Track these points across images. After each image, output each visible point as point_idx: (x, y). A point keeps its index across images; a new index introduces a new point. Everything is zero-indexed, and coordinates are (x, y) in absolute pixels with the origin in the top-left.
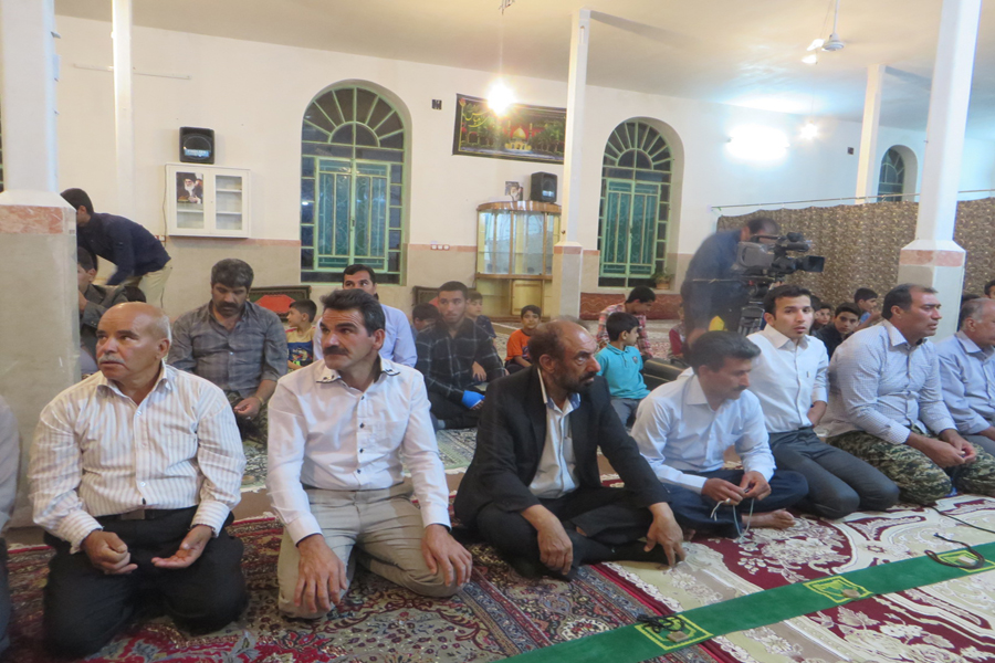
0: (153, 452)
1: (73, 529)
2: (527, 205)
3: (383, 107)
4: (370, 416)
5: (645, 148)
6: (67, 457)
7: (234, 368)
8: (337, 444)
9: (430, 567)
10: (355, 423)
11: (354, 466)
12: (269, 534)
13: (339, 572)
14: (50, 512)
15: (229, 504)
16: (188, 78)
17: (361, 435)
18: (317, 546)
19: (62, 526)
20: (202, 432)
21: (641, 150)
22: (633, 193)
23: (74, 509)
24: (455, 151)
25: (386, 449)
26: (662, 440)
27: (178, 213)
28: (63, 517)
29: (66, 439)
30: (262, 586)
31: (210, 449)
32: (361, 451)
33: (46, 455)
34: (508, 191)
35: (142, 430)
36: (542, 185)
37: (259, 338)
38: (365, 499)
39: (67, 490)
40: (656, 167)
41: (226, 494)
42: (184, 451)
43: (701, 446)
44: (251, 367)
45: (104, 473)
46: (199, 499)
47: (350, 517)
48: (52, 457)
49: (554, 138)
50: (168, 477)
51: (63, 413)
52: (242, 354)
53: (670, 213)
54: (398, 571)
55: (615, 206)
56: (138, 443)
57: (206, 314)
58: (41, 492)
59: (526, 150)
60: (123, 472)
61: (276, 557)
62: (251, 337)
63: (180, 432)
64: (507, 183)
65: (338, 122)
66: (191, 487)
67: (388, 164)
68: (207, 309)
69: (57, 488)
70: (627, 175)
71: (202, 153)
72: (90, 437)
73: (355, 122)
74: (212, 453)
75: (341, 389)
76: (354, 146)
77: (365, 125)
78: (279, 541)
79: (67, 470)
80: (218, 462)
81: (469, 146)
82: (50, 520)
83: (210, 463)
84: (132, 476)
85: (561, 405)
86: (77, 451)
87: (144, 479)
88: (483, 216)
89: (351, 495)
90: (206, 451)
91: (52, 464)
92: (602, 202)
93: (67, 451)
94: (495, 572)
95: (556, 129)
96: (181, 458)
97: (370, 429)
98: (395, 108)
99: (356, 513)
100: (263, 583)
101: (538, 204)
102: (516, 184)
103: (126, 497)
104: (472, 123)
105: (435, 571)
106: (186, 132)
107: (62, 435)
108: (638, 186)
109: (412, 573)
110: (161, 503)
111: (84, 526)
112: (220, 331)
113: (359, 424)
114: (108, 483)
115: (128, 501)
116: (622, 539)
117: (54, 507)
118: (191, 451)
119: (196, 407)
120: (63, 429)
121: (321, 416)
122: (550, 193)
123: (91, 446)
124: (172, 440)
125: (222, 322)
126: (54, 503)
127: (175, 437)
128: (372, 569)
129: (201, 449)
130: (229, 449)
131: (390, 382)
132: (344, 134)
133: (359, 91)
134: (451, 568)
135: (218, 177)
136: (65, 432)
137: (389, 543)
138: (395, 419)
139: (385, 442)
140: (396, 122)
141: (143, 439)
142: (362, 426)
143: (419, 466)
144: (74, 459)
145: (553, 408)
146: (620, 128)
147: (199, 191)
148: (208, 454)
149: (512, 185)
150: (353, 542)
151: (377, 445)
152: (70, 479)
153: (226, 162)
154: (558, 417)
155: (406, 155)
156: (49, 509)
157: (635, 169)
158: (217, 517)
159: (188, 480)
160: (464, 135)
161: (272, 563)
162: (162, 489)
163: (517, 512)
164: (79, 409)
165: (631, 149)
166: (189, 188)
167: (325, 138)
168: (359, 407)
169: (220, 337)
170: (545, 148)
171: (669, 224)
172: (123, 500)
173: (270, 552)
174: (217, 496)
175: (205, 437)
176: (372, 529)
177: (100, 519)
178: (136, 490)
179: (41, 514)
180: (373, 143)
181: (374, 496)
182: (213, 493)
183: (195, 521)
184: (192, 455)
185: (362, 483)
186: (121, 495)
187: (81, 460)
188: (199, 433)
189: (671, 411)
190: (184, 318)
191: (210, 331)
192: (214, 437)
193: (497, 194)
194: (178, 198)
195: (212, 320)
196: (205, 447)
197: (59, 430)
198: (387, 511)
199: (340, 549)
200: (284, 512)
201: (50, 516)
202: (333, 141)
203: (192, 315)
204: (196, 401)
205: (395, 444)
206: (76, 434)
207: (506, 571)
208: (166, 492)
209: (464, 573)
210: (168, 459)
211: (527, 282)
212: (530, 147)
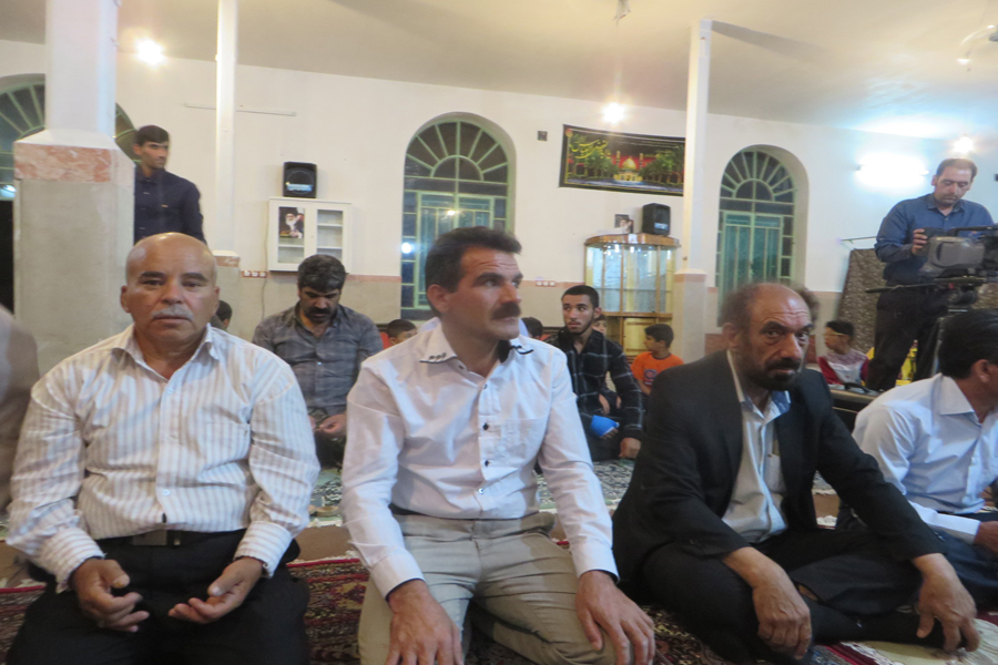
0: (185, 450)
1: (59, 555)
2: (639, 239)
3: (487, 141)
4: (496, 411)
5: (765, 179)
6: (64, 451)
7: (322, 381)
8: (451, 456)
9: (591, 639)
10: (476, 424)
11: (477, 482)
12: (352, 580)
13: (453, 642)
14: (30, 529)
15: (290, 528)
16: (293, 115)
17: (486, 440)
18: (418, 597)
19: (46, 550)
20: (258, 421)
21: (760, 180)
22: (752, 226)
23: (65, 525)
24: (562, 184)
25: (520, 461)
26: (904, 465)
27: (280, 248)
28: (49, 537)
29: (63, 424)
30: (337, 656)
31: (268, 446)
32: (487, 463)
33: (34, 447)
34: (617, 224)
35: (173, 415)
36: (655, 216)
37: (352, 347)
38: (486, 532)
39: (57, 499)
40: (778, 199)
41: (287, 514)
42: (230, 447)
43: (959, 474)
44: (341, 380)
45: (111, 475)
46: (248, 520)
47: (466, 557)
48: (43, 449)
49: (666, 168)
50: (204, 485)
51: (61, 386)
52: (332, 365)
53: (794, 249)
54: (538, 643)
55: (733, 240)
56: (165, 434)
57: (292, 318)
58: (21, 499)
59: (636, 181)
60: (138, 475)
61: (358, 613)
62: (342, 345)
63: (225, 420)
64: (617, 216)
65: (441, 156)
66: (237, 500)
67: (492, 198)
68: (293, 313)
69: (44, 495)
70: (746, 207)
71: (306, 187)
72: (96, 422)
73: (458, 156)
74: (269, 453)
75: (454, 374)
76: (457, 180)
77: (468, 158)
78: (364, 589)
79: (61, 469)
80: (279, 466)
81: (577, 178)
82: (28, 541)
83: (266, 467)
84: (151, 480)
85: (763, 407)
86: (78, 441)
87: (168, 485)
88: (591, 250)
89: (468, 526)
90: (262, 450)
91: (41, 459)
92: (719, 235)
93: (64, 441)
94: (681, 649)
95: (668, 158)
96: (225, 458)
97: (498, 431)
98: (499, 141)
99: (475, 550)
100: (338, 651)
101: (650, 236)
102: (626, 218)
103: (139, 510)
104: (579, 154)
105: (599, 645)
106: (289, 167)
107: (58, 418)
108: (758, 218)
109: (562, 647)
110: (190, 521)
111: (74, 552)
112: (308, 337)
113: (481, 425)
114: (117, 490)
115: (142, 517)
116: (872, 607)
117: (37, 521)
118: (239, 446)
119: (249, 384)
120: (60, 410)
121: (427, 413)
122: (663, 226)
123: (97, 434)
124: (213, 429)
125: (309, 327)
126: (36, 514)
127: (217, 426)
128: (496, 637)
129: (254, 446)
130: (295, 449)
131: (522, 363)
132: (447, 169)
133: (463, 125)
134: (626, 643)
135: (321, 212)
136: (62, 415)
137: (525, 598)
138: (531, 415)
139: (517, 451)
140: (500, 156)
141: (172, 429)
142: (486, 427)
143: (565, 483)
144: (73, 454)
145: (751, 410)
146: (737, 158)
147: (300, 226)
148: (265, 454)
149: (621, 219)
150: (470, 595)
151: (507, 455)
152: (65, 484)
153: (328, 196)
154: (757, 424)
155: (510, 189)
156: (30, 524)
157: (754, 200)
158: (273, 547)
159: (233, 492)
160: (571, 165)
161: (353, 619)
162: (194, 501)
163: (719, 557)
164: (83, 382)
165: (749, 179)
166: (291, 222)
167: (427, 172)
168: (481, 400)
169: (307, 344)
170: (657, 179)
171: (794, 259)
172: (134, 517)
173: (351, 605)
174: (274, 515)
175: (261, 429)
176: (497, 576)
177: (102, 543)
178: (156, 501)
179: (18, 532)
180: (476, 176)
181: (500, 528)
182: (267, 511)
183: (239, 553)
184: (241, 454)
185: (485, 509)
186: (133, 507)
187: (83, 456)
188: (254, 423)
189: (916, 422)
190: (267, 322)
191: (296, 337)
192: (274, 429)
193: (605, 227)
194: (280, 232)
195: (299, 325)
196: (260, 444)
197: (54, 411)
198: (519, 549)
199: (451, 604)
200: (365, 548)
201: (30, 535)
202: (436, 175)
203: (276, 318)
204: (249, 376)
205: (531, 453)
206: (77, 417)
207: (697, 650)
208: (200, 506)
209: (646, 652)
210: (205, 457)
211: (638, 320)
212: (640, 179)
